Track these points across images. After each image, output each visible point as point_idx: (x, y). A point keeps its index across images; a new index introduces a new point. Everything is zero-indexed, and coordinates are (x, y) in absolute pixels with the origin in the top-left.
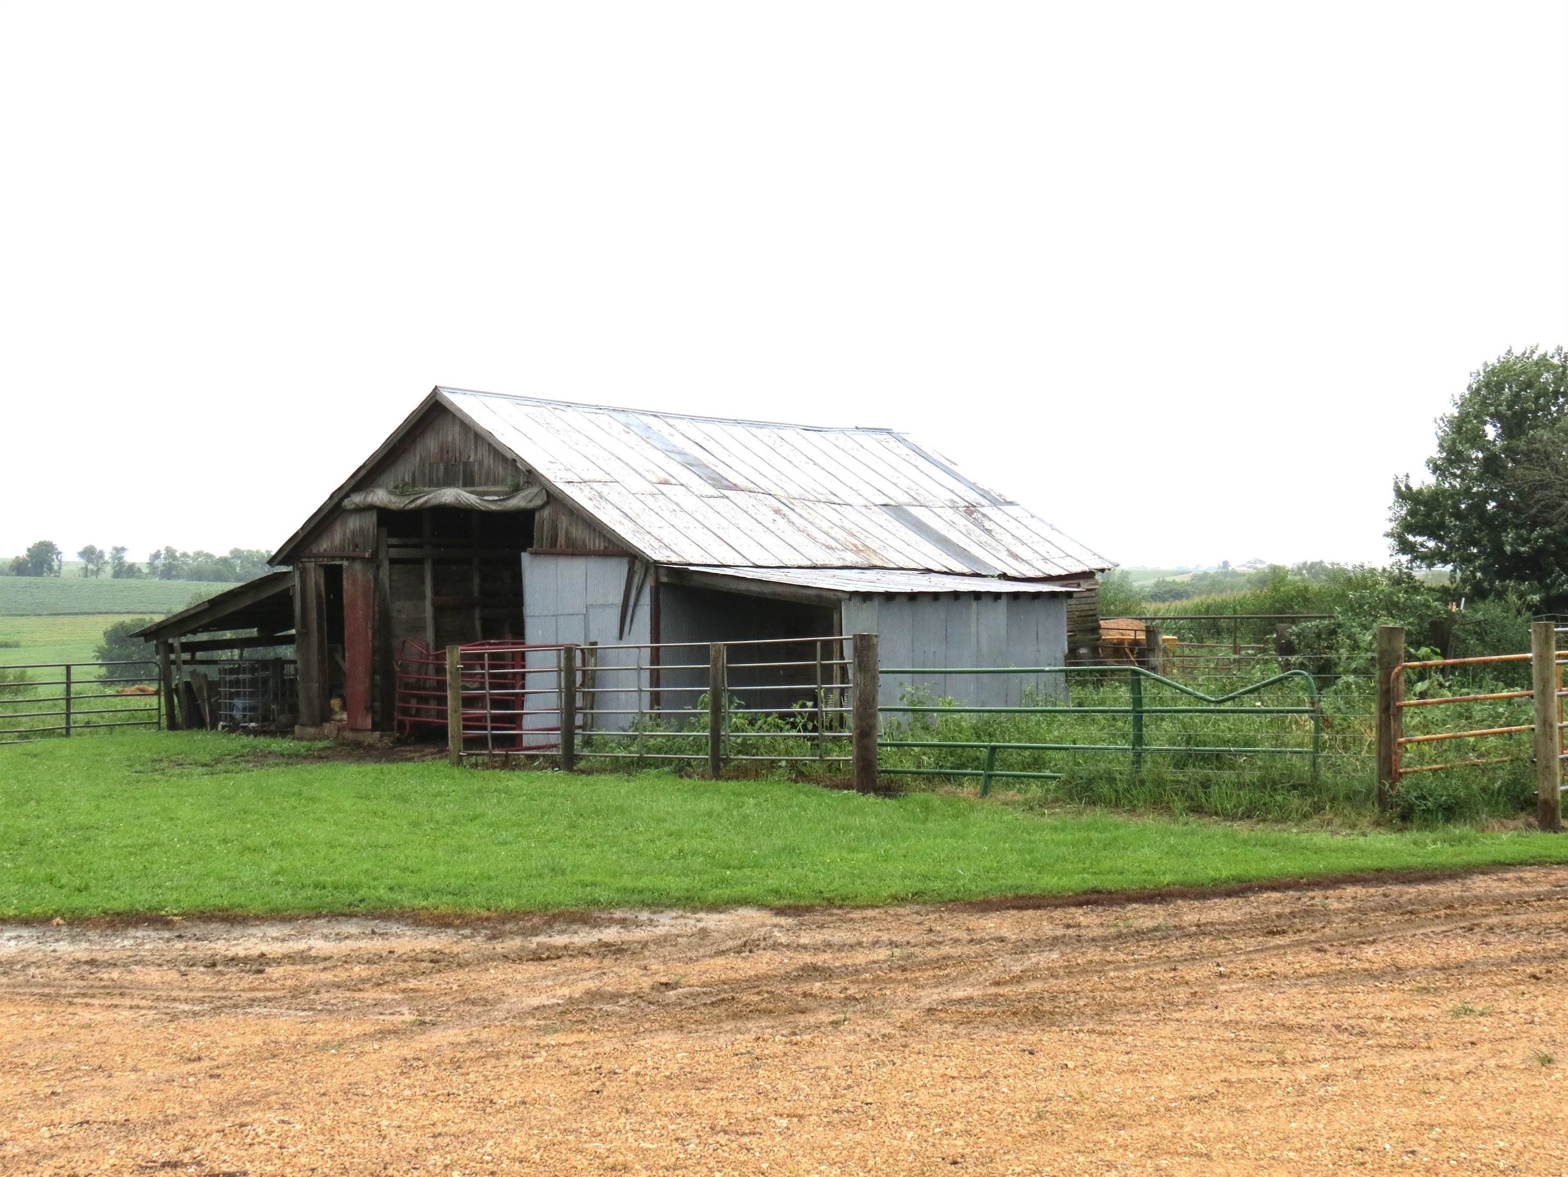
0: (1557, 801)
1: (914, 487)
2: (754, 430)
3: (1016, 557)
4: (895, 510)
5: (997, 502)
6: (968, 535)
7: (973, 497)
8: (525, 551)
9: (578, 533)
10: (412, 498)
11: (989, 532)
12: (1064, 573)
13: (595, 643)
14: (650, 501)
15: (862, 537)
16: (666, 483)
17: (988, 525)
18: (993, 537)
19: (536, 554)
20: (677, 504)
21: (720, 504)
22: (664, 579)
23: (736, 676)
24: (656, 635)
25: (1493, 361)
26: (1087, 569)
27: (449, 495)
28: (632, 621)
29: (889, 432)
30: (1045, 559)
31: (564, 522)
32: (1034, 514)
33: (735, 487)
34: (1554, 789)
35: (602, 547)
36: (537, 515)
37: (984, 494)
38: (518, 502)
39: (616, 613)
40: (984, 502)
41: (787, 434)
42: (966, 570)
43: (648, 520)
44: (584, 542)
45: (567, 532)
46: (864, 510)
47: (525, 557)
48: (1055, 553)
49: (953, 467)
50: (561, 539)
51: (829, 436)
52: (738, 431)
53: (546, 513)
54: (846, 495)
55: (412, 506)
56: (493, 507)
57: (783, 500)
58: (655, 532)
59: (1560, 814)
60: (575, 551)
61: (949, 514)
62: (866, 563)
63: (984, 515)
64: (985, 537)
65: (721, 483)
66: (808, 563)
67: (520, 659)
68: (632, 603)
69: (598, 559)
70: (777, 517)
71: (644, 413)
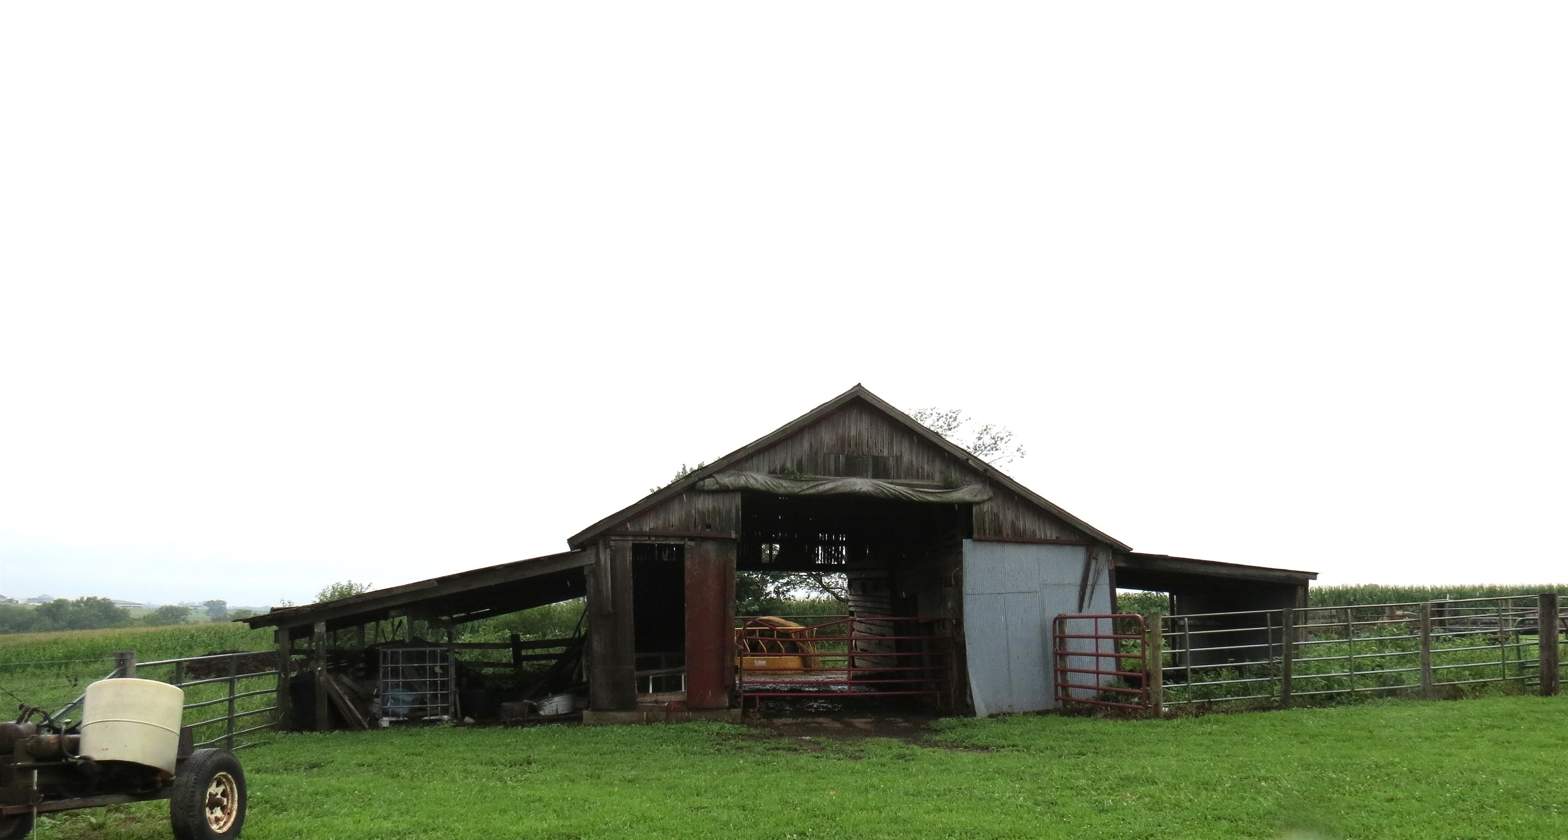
8: (965, 539)
10: (815, 483)
19: (978, 541)
22: (1122, 564)
23: (1197, 641)
24: (1113, 609)
27: (862, 484)
28: (1091, 597)
35: (1054, 538)
36: (977, 509)
39: (1074, 591)
44: (1034, 532)
45: (1013, 524)
47: (967, 544)
50: (1007, 529)
55: (812, 491)
56: (931, 498)
60: (1023, 539)
68: (1090, 582)
69: (1051, 548)
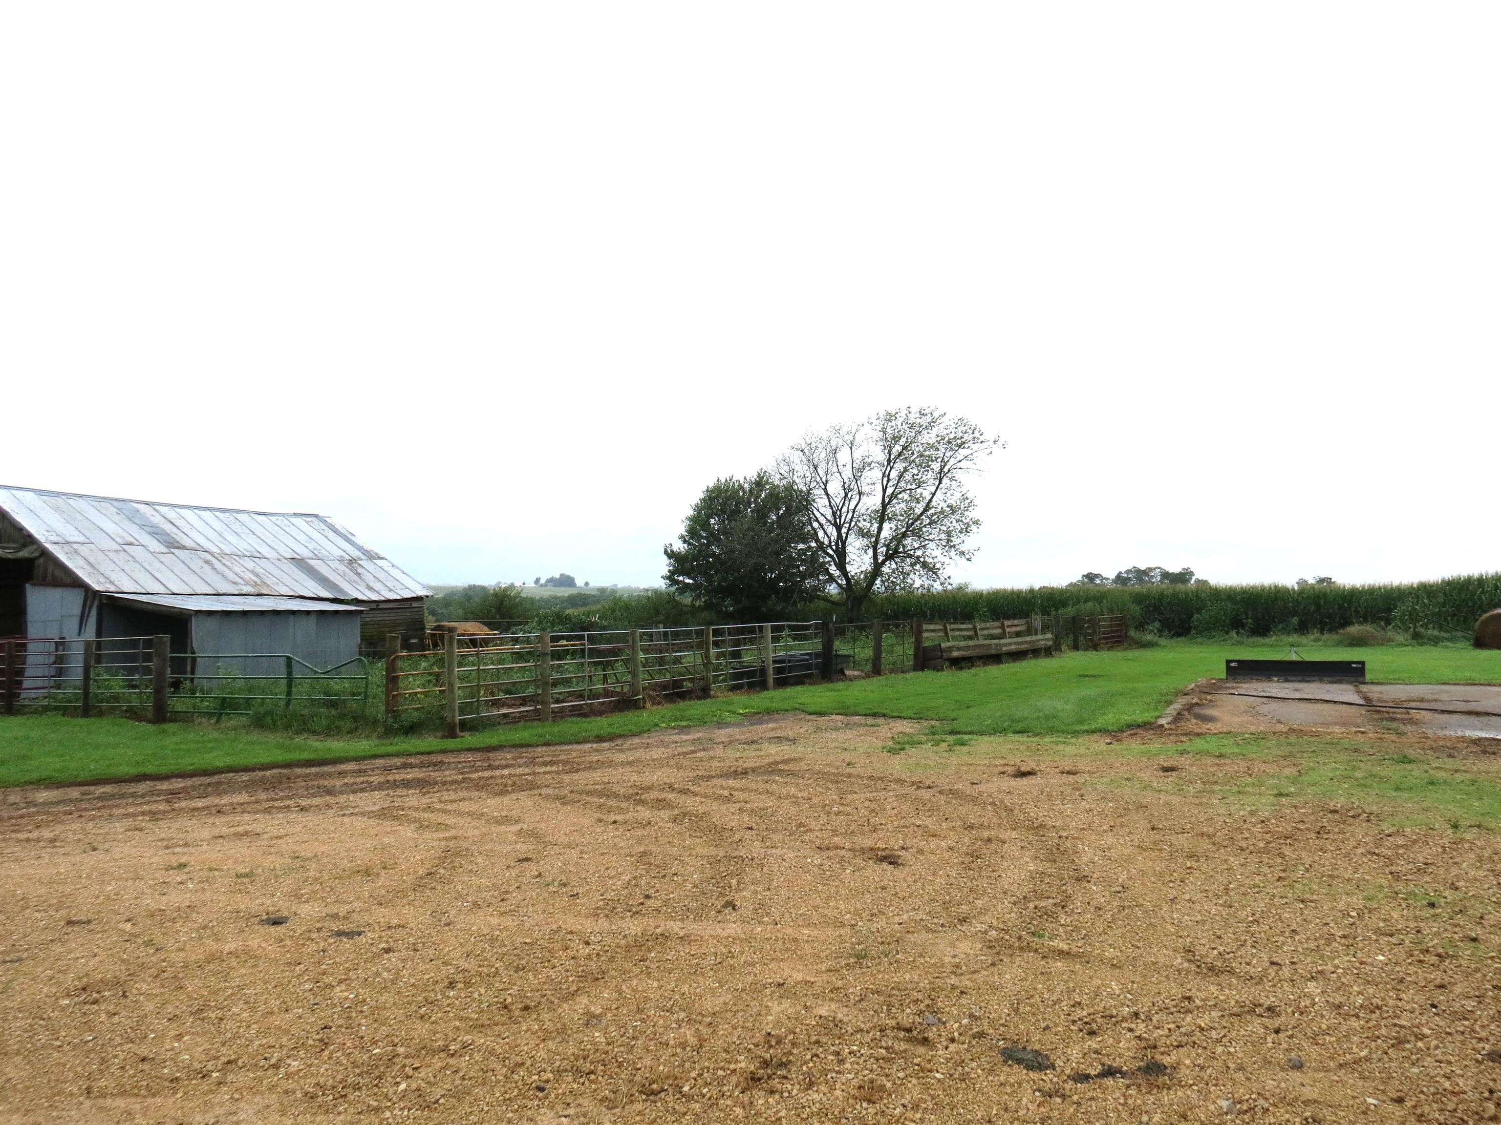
0: (455, 724)
1: (319, 548)
2: (218, 514)
3: (370, 588)
4: (299, 562)
5: (372, 556)
6: (343, 576)
7: (356, 553)
8: (27, 582)
9: (58, 573)
11: (359, 575)
12: (398, 597)
13: (64, 638)
14: (112, 555)
15: (264, 577)
16: (131, 544)
17: (360, 570)
18: (361, 578)
19: (34, 585)
20: (132, 557)
21: (167, 559)
22: (105, 602)
24: (99, 634)
25: (711, 486)
26: (415, 595)
28: (86, 625)
29: (316, 516)
30: (391, 590)
31: (51, 568)
32: (396, 564)
33: (184, 548)
34: (454, 717)
35: (69, 582)
36: (36, 562)
37: (366, 552)
38: (24, 554)
39: (76, 621)
40: (363, 557)
41: (243, 517)
42: (330, 596)
43: (106, 567)
44: (60, 578)
45: (50, 573)
46: (276, 562)
47: (28, 586)
48: (398, 586)
49: (353, 538)
50: (49, 578)
51: (273, 518)
52: (206, 515)
53: (41, 560)
54: (266, 551)
56: (10, 556)
57: (216, 555)
58: (107, 574)
59: (458, 730)
60: (56, 583)
61: (336, 564)
62: (257, 592)
63: (360, 565)
64: (355, 578)
65: (173, 545)
66: (214, 592)
67: (24, 646)
68: (86, 613)
69: (69, 589)
70: (206, 566)
71: (138, 502)
